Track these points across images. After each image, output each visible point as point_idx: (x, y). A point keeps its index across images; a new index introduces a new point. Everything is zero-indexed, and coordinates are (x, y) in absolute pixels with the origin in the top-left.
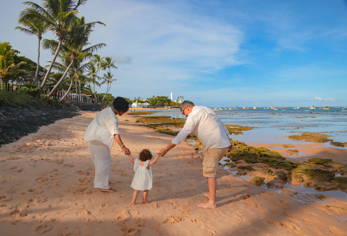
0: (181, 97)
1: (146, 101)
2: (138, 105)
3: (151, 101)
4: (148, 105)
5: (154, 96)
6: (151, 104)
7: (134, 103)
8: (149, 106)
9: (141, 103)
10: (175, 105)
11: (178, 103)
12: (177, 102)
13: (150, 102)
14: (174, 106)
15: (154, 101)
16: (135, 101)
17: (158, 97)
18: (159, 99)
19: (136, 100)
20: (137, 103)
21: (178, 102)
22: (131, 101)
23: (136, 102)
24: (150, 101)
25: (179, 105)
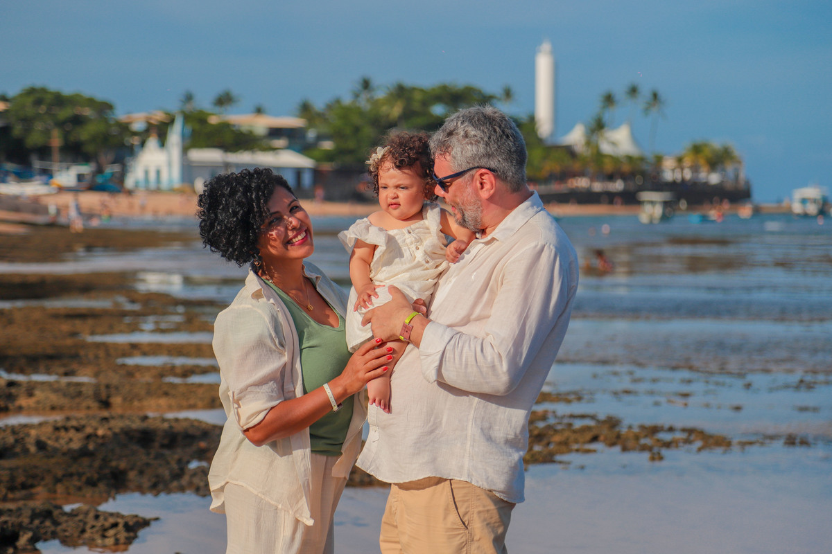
0: (633, 91)
1: (275, 133)
2: (189, 170)
3: (336, 135)
4: (299, 172)
5: (366, 85)
6: (329, 156)
7: (152, 142)
8: (307, 179)
9: (227, 147)
10: (564, 176)
11: (599, 156)
12: (588, 143)
13: (320, 138)
14: (555, 187)
15: (357, 130)
16: (160, 131)
17: (401, 92)
18: (407, 115)
19: (172, 121)
20: (185, 150)
21: (606, 148)
22: (125, 128)
23: (175, 137)
24: (324, 129)
25: (611, 177)
